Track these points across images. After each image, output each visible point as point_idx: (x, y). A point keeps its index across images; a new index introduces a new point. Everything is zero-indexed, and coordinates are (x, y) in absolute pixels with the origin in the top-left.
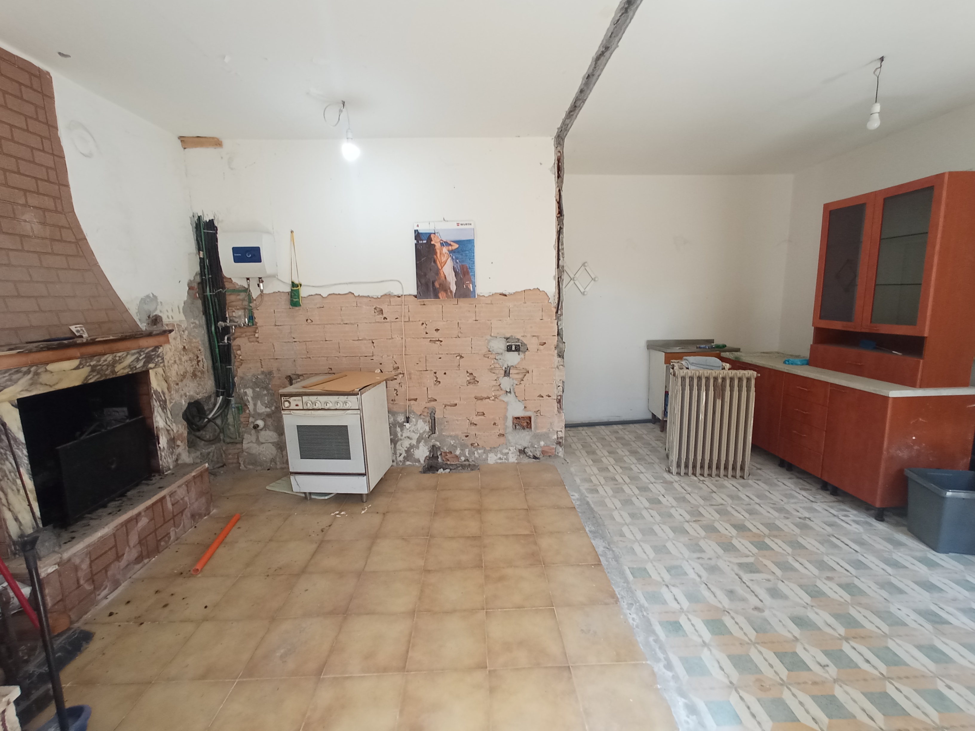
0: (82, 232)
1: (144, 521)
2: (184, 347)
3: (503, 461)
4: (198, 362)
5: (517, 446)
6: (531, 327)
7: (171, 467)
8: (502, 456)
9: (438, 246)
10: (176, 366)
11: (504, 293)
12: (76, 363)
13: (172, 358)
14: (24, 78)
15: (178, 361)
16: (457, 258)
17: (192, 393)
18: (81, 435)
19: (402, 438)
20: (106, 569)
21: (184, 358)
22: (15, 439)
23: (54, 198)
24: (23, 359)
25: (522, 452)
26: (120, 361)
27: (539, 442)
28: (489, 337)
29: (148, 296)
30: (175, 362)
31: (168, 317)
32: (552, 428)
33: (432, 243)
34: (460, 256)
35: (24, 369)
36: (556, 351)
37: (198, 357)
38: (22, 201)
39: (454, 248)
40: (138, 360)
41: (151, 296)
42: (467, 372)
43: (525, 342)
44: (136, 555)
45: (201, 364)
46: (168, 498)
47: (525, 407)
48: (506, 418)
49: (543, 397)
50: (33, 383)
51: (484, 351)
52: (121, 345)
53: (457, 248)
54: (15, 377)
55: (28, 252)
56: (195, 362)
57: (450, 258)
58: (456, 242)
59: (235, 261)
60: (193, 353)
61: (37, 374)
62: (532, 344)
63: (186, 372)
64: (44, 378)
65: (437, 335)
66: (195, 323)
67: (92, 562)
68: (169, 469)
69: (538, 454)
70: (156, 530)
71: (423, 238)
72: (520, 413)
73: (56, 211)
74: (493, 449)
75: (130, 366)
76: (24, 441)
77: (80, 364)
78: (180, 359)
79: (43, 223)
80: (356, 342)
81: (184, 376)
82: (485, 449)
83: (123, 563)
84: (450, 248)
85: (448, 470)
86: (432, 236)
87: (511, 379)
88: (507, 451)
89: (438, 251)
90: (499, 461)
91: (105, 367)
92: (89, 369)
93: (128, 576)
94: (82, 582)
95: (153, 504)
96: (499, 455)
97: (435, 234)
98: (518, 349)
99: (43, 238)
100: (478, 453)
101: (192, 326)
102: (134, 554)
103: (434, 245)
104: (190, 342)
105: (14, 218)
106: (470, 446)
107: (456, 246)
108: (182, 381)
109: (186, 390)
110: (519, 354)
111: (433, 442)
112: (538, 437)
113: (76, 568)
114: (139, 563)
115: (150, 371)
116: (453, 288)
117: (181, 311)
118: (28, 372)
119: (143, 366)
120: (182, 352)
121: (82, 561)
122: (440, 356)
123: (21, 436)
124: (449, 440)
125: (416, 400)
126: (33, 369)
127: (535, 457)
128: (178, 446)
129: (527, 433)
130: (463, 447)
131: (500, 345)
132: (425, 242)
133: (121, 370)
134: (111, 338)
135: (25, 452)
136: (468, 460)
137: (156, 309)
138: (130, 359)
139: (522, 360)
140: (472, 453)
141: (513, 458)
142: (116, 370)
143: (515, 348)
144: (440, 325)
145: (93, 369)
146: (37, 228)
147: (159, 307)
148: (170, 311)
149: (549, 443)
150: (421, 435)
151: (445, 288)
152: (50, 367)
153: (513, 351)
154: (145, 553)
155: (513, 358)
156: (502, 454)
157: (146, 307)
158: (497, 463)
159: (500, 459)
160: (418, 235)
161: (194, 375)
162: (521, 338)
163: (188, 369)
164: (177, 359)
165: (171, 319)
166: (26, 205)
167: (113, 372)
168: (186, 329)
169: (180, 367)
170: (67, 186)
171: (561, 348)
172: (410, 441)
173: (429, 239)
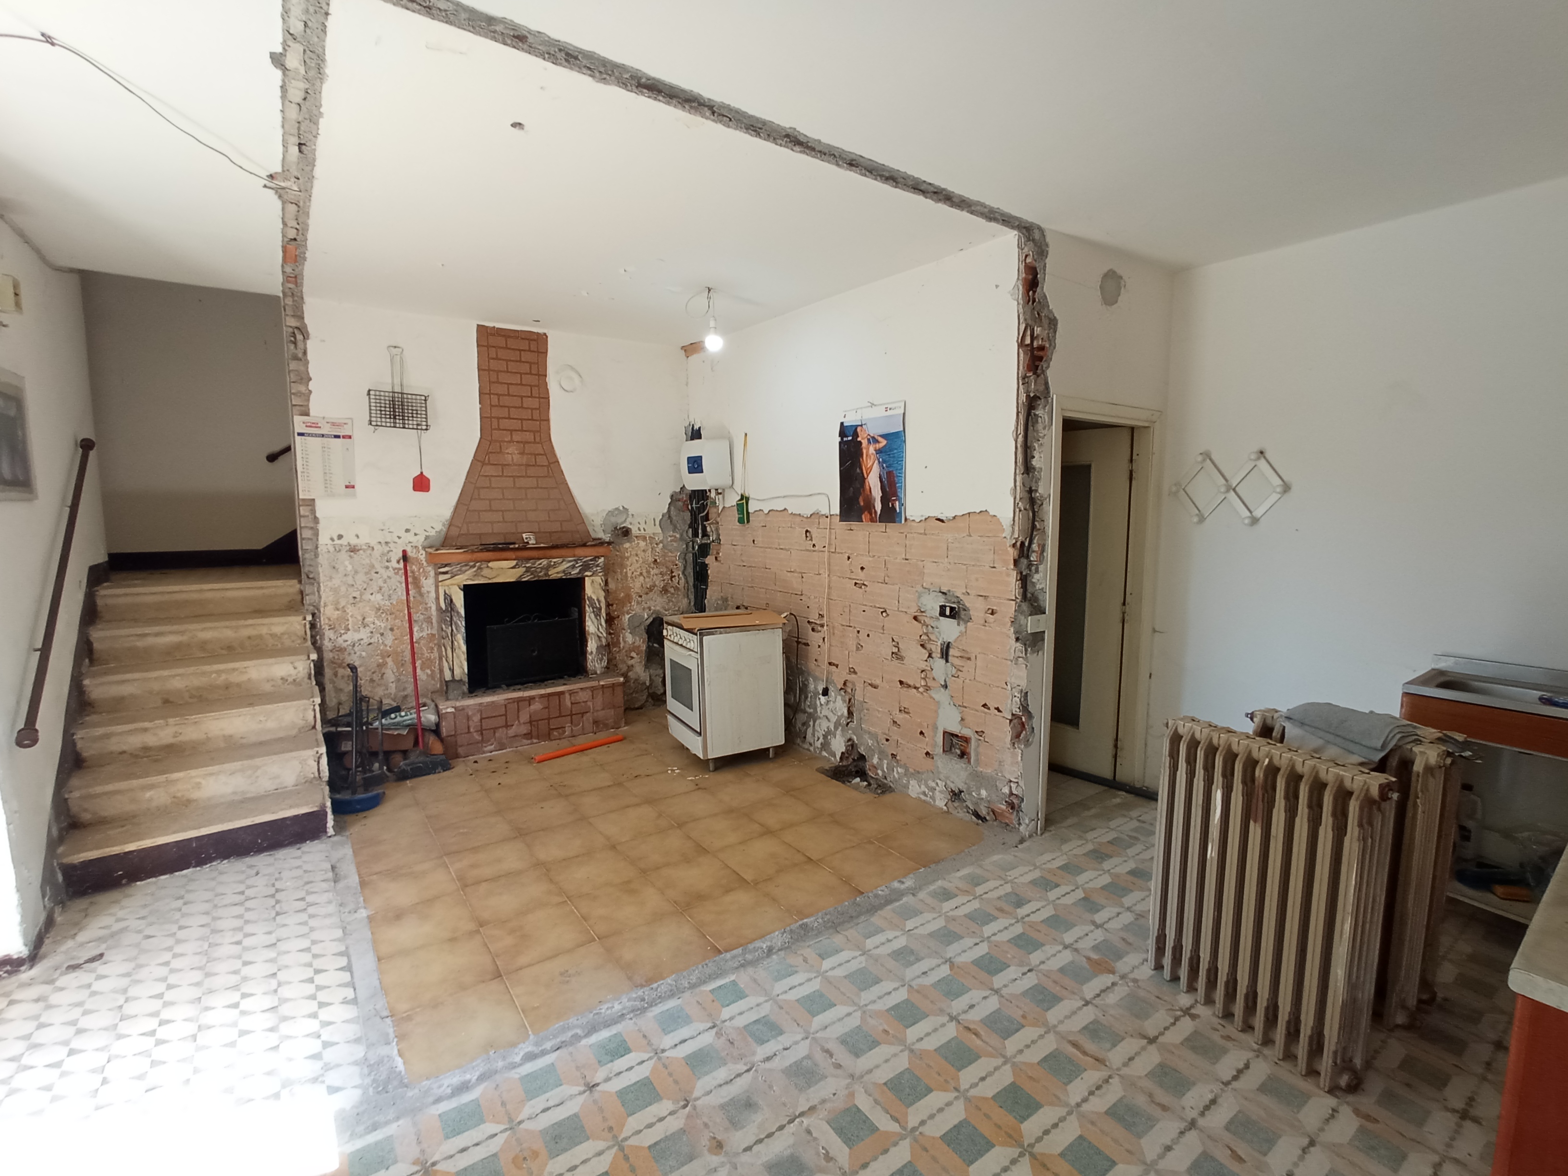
0: (555, 455)
1: (537, 706)
2: (656, 560)
3: (928, 799)
4: (672, 577)
5: (948, 782)
6: (977, 580)
7: (598, 672)
8: (927, 791)
9: (865, 443)
10: (642, 578)
11: (940, 517)
12: (514, 563)
13: (639, 570)
14: (524, 345)
15: (645, 574)
16: (884, 462)
17: (658, 608)
18: (508, 622)
19: (821, 716)
20: (495, 729)
21: (656, 571)
22: (458, 613)
23: (534, 432)
24: (469, 556)
25: (956, 795)
26: (554, 567)
27: (978, 790)
28: (920, 589)
29: (617, 509)
30: (641, 574)
31: (639, 529)
32: (1001, 772)
33: (859, 439)
34: (886, 457)
35: (472, 564)
36: (1012, 629)
37: (672, 572)
38: (508, 439)
39: (881, 445)
40: (573, 567)
41: (621, 508)
42: (893, 640)
43: (967, 605)
44: (525, 732)
45: (675, 580)
46: (567, 695)
47: (962, 719)
48: (935, 728)
49: (989, 709)
50: (476, 575)
51: (913, 611)
52: (554, 552)
53: (885, 446)
54: (464, 568)
55: (506, 476)
56: (667, 577)
57: (877, 462)
58: (883, 436)
59: (690, 473)
60: (667, 567)
61: (480, 568)
62: (976, 608)
63: (655, 586)
64: (485, 572)
65: (861, 576)
66: (675, 537)
67: (481, 719)
68: (596, 673)
69: (983, 812)
70: (549, 719)
71: (848, 434)
72: (955, 728)
73: (535, 442)
74: (917, 774)
75: (564, 571)
76: (463, 615)
77: (517, 564)
78: (648, 572)
79: (522, 453)
80: (789, 574)
81: (650, 589)
82: (907, 770)
83: (511, 732)
84: (878, 446)
85: (865, 783)
86: (859, 429)
87: (948, 664)
88: (934, 785)
89: (864, 451)
90: (923, 797)
91: (539, 570)
92: (524, 569)
93: (515, 745)
94: (472, 730)
95: (550, 695)
96: (923, 788)
97: (861, 426)
98: (954, 614)
99: (520, 465)
100: (898, 772)
101: (669, 539)
102: (524, 729)
103: (860, 443)
104: (664, 556)
105: (500, 452)
106: (890, 757)
107: (883, 442)
108: (647, 594)
109: (650, 604)
110: (958, 625)
111: (850, 734)
112: (979, 778)
113: (468, 718)
114: (528, 739)
115: (586, 578)
116: (878, 506)
117: (657, 523)
118: (474, 566)
119: (578, 573)
120: (652, 565)
121: (474, 714)
122: (864, 608)
123: (462, 611)
124: (866, 736)
125: (837, 666)
126: (478, 564)
127: (977, 815)
128: (632, 658)
129: (964, 766)
130: (882, 753)
131: (932, 604)
132: (850, 438)
133: (555, 573)
134: (542, 545)
135: (464, 623)
136: (886, 778)
137: (625, 521)
138: (565, 566)
139: (962, 634)
140: (891, 769)
141: (941, 802)
142: (550, 573)
143: (951, 612)
144: (865, 561)
145: (528, 570)
146: (517, 458)
147: (629, 519)
148: (642, 523)
149: (994, 797)
150: (839, 718)
151: (869, 506)
152: (490, 564)
153: (947, 617)
154: (534, 733)
155: (949, 629)
156: (927, 786)
157: (613, 519)
158: (920, 799)
159: (924, 794)
160: (843, 431)
161: (665, 590)
162: (962, 597)
163: (657, 583)
164: (644, 571)
165: (642, 531)
166: (511, 441)
167: (546, 574)
168: (661, 542)
169: (647, 580)
170: (548, 420)
171: (1021, 626)
172: (828, 724)
173: (856, 434)
